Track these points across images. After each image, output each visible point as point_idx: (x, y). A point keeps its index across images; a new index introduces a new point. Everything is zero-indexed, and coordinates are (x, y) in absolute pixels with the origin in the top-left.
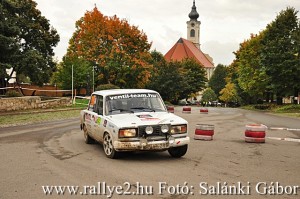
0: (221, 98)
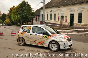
0: (5, 23)
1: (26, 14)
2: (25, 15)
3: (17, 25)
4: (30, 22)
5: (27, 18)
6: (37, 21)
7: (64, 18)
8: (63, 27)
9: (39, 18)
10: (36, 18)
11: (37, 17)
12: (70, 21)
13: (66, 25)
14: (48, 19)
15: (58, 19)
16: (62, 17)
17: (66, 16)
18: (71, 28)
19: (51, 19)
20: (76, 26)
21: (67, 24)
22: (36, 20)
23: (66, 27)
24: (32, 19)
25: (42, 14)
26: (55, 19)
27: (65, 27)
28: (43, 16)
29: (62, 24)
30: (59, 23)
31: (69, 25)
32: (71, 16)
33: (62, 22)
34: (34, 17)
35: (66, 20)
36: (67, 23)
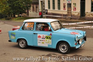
1: (18, 2)
2: (17, 4)
3: (6, 19)
4: (24, 14)
5: (20, 8)
6: (35, 12)
7: (72, 6)
8: (71, 19)
9: (37, 7)
10: (33, 7)
11: (35, 6)
12: (81, 10)
13: (75, 16)
14: (49, 8)
15: (64, 7)
16: (69, 5)
17: (75, 3)
18: (81, 20)
19: (54, 8)
20: (89, 16)
21: (76, 14)
22: (33, 10)
23: (75, 19)
24: (28, 9)
25: (42, 1)
26: (59, 8)
27: (73, 19)
28: (42, 4)
29: (70, 14)
30: (66, 13)
31: (80, 15)
32: (81, 3)
33: (70, 12)
34: (30, 6)
35: (75, 9)
36: (76, 12)
